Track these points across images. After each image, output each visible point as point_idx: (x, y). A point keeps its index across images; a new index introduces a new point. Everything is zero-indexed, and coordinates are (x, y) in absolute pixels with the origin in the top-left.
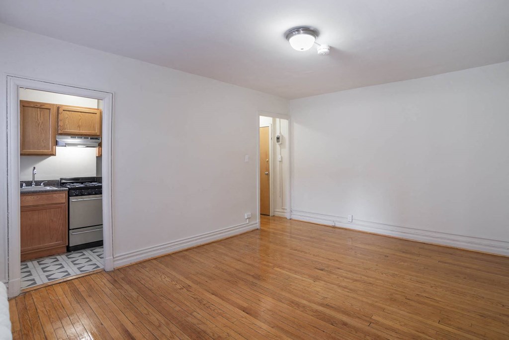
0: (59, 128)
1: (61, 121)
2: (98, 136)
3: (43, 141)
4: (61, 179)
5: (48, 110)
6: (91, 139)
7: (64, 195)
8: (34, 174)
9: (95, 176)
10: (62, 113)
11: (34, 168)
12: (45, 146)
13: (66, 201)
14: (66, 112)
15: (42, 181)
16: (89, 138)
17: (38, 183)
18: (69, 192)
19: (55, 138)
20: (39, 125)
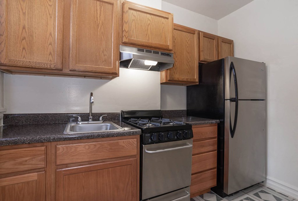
0: (124, 33)
1: (126, 23)
2: (170, 50)
3: (103, 52)
4: (123, 112)
5: (110, 6)
6: (162, 54)
7: (135, 142)
8: (91, 103)
9: (159, 109)
10: (127, 11)
11: (92, 94)
12: (105, 61)
13: (137, 153)
14: (132, 11)
15: (101, 114)
16: (160, 53)
17: (96, 117)
18: (141, 137)
19: (118, 49)
20: (98, 26)
